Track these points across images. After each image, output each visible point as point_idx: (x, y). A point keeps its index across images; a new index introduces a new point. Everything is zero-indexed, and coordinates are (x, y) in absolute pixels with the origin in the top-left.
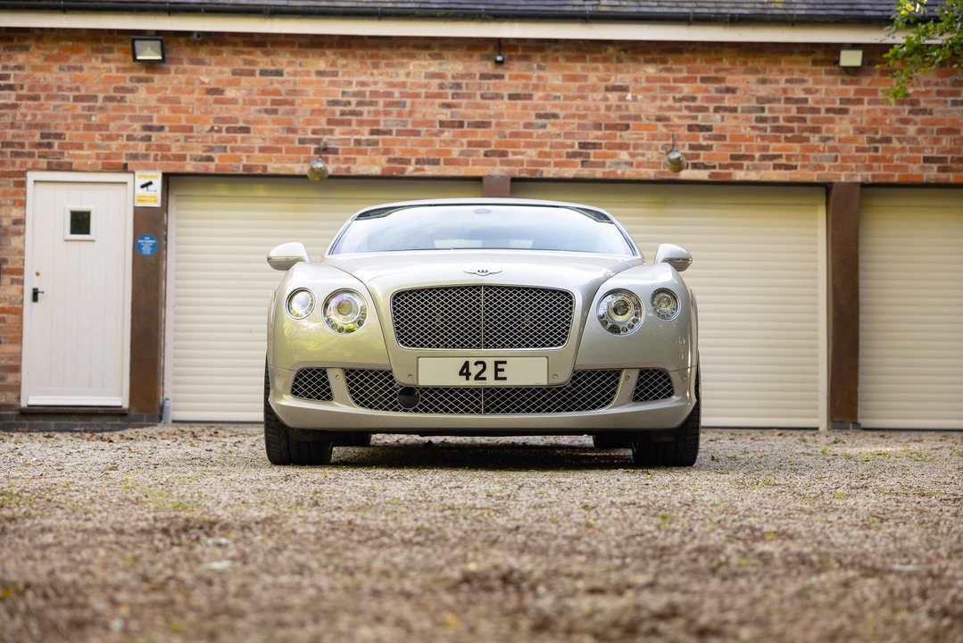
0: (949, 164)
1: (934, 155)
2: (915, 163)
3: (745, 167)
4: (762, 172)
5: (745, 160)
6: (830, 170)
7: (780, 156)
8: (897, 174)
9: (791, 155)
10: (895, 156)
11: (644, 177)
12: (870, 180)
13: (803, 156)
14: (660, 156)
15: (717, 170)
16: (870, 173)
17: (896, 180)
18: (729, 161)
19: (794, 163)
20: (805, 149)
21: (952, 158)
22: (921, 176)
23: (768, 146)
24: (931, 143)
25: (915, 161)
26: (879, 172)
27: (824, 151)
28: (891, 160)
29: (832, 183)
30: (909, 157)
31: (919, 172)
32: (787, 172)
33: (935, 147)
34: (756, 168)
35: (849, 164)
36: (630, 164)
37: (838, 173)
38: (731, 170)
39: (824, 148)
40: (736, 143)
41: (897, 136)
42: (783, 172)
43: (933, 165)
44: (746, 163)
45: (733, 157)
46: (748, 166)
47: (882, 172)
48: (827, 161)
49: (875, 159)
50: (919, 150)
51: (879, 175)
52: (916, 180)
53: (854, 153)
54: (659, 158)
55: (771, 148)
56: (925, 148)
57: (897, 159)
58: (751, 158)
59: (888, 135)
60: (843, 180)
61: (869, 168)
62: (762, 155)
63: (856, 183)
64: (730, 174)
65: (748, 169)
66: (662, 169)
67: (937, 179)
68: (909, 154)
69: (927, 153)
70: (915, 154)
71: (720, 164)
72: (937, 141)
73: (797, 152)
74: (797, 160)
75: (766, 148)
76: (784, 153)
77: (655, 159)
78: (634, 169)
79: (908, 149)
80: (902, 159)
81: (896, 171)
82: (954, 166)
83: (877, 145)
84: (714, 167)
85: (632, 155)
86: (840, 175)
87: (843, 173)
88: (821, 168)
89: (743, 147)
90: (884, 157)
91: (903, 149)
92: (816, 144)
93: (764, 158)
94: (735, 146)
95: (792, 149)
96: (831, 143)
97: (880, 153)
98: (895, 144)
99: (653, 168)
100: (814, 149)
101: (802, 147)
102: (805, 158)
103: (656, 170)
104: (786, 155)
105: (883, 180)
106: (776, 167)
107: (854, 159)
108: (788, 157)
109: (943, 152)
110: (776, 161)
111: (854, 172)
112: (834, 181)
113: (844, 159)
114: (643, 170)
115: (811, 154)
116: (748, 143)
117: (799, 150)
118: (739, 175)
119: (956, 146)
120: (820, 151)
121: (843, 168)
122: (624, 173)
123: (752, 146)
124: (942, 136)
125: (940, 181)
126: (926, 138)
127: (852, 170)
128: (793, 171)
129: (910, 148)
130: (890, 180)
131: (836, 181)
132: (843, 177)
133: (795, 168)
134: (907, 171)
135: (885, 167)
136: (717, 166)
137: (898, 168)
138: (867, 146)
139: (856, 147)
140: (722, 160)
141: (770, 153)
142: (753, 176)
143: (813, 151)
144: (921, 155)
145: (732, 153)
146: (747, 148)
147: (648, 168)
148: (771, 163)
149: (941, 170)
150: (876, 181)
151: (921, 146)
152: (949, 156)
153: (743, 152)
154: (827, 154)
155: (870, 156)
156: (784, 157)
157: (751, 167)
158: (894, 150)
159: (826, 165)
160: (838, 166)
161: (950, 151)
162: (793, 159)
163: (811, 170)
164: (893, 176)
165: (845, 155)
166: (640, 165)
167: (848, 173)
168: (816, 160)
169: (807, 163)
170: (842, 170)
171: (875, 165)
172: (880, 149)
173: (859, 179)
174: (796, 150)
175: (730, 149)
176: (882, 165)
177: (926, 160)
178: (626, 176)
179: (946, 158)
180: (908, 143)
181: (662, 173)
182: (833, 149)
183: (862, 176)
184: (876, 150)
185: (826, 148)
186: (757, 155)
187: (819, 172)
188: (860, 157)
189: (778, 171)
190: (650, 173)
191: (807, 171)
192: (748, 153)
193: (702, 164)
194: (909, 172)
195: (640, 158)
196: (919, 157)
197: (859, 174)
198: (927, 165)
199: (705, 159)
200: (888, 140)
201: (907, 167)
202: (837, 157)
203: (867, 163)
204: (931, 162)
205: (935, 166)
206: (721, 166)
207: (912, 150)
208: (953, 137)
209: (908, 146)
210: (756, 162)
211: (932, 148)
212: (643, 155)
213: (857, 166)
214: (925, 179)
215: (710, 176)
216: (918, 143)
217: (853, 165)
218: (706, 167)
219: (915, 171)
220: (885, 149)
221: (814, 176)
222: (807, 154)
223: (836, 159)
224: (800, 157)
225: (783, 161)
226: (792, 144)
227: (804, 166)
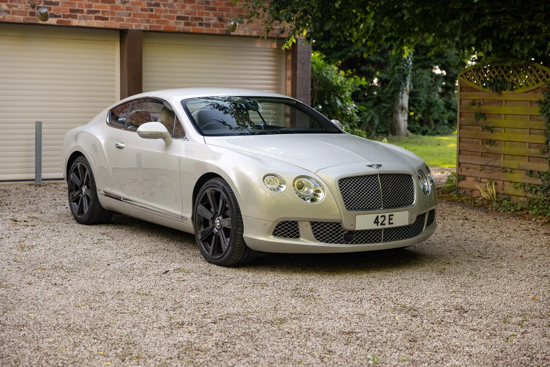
0: (190, 21)
1: (182, 15)
2: (172, 20)
3: (78, 17)
4: (89, 21)
5: (78, 13)
6: (126, 21)
7: (98, 12)
8: (163, 26)
9: (105, 11)
10: (162, 15)
11: (17, 21)
12: (148, 29)
13: (112, 12)
14: (27, 7)
15: (62, 19)
16: (149, 24)
17: (162, 29)
18: (69, 13)
19: (107, 16)
20: (113, 8)
21: (192, 17)
22: (175, 27)
23: (92, 5)
24: (180, 8)
25: (172, 18)
26: (154, 24)
27: (123, 10)
28: (159, 17)
29: (128, 30)
30: (169, 16)
31: (174, 25)
32: (103, 22)
33: (183, 10)
34: (85, 18)
35: (137, 18)
36: (8, 12)
37: (131, 24)
38: (70, 19)
39: (123, 8)
40: (73, 2)
41: (163, 2)
42: (100, 21)
43: (181, 21)
44: (79, 15)
45: (71, 11)
46: (80, 17)
47: (155, 24)
48: (125, 16)
49: (151, 16)
50: (174, 12)
51: (153, 26)
52: (173, 30)
53: (139, 12)
54: (26, 9)
55: (93, 5)
56: (177, 11)
57: (163, 17)
58: (82, 11)
59: (158, 2)
60: (134, 28)
61: (148, 21)
62: (88, 10)
63: (141, 30)
64: (70, 21)
65: (80, 18)
66: (28, 16)
67: (183, 30)
68: (169, 14)
69: (179, 14)
70: (172, 14)
71: (63, 15)
72: (183, 7)
73: (108, 10)
74: (108, 15)
75: (90, 6)
76: (101, 10)
77: (23, 10)
78: (11, 15)
79: (168, 11)
80: (166, 17)
81: (162, 24)
82: (193, 22)
83: (152, 8)
84: (60, 16)
85: (9, 6)
86: (132, 25)
87: (134, 24)
88: (121, 20)
89: (77, 4)
90: (156, 15)
91: (166, 11)
92: (119, 5)
93: (89, 12)
94: (72, 4)
95: (105, 7)
96: (127, 5)
97: (154, 13)
98: (162, 7)
99: (22, 15)
100: (118, 8)
101: (111, 6)
102: (113, 13)
103: (25, 17)
104: (102, 11)
105: (156, 29)
106: (97, 18)
107: (140, 16)
108: (103, 12)
109: (187, 14)
110: (96, 15)
111: (140, 24)
112: (129, 28)
113: (134, 15)
114: (17, 17)
115: (116, 11)
116: (80, 2)
117: (109, 8)
118: (75, 22)
119: (194, 11)
120: (121, 10)
121: (134, 21)
122: (4, 18)
123: (82, 4)
124: (186, 4)
125: (186, 31)
126: (178, 5)
127: (139, 22)
128: (106, 21)
129: (170, 10)
130: (159, 30)
131: (130, 28)
132: (134, 27)
133: (107, 19)
134: (168, 24)
135: (156, 21)
136: (62, 16)
137: (163, 22)
138: (147, 8)
139: (141, 8)
140: (64, 12)
141: (93, 9)
142: (83, 23)
143: (117, 9)
144: (176, 15)
145: (71, 8)
146: (80, 5)
147: (20, 15)
148: (93, 16)
149: (186, 24)
150: (152, 29)
151: (175, 9)
152: (190, 16)
153: (77, 7)
154: (125, 11)
155: (148, 14)
156: (101, 12)
157: (82, 18)
158: (161, 11)
159: (125, 18)
160: (131, 19)
161: (190, 14)
162: (106, 14)
163: (116, 21)
164: (161, 27)
165: (135, 12)
166: (14, 13)
167: (137, 24)
168: (119, 15)
169: (114, 17)
170: (133, 22)
171: (151, 19)
172: (154, 10)
173: (142, 28)
174: (107, 8)
175: (69, 6)
176: (155, 19)
177: (178, 18)
178: (5, 20)
179: (188, 17)
180: (169, 7)
181: (28, 18)
182: (128, 9)
183: (144, 26)
184: (152, 10)
185: (125, 8)
186: (85, 10)
187: (121, 23)
188: (143, 14)
189: (97, 21)
190: (20, 19)
191: (114, 22)
192: (80, 9)
193: (53, 14)
194: (169, 25)
195: (14, 8)
196: (174, 16)
197: (143, 24)
198: (178, 21)
199: (54, 11)
200: (158, 5)
201: (167, 22)
202: (130, 13)
203: (147, 18)
204: (181, 20)
205: (183, 22)
206: (64, 16)
207: (171, 12)
208: (192, 5)
209: (169, 9)
210: (85, 14)
211: (181, 11)
212: (16, 6)
213: (141, 20)
214: (177, 30)
215: (57, 22)
216: (174, 8)
217: (139, 19)
218: (55, 16)
219: (172, 23)
220: (156, 10)
221: (117, 25)
222: (114, 11)
223: (130, 15)
224: (110, 13)
225: (100, 15)
226: (105, 4)
227: (112, 19)
